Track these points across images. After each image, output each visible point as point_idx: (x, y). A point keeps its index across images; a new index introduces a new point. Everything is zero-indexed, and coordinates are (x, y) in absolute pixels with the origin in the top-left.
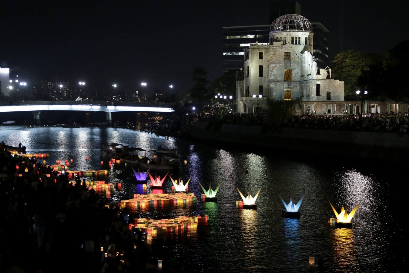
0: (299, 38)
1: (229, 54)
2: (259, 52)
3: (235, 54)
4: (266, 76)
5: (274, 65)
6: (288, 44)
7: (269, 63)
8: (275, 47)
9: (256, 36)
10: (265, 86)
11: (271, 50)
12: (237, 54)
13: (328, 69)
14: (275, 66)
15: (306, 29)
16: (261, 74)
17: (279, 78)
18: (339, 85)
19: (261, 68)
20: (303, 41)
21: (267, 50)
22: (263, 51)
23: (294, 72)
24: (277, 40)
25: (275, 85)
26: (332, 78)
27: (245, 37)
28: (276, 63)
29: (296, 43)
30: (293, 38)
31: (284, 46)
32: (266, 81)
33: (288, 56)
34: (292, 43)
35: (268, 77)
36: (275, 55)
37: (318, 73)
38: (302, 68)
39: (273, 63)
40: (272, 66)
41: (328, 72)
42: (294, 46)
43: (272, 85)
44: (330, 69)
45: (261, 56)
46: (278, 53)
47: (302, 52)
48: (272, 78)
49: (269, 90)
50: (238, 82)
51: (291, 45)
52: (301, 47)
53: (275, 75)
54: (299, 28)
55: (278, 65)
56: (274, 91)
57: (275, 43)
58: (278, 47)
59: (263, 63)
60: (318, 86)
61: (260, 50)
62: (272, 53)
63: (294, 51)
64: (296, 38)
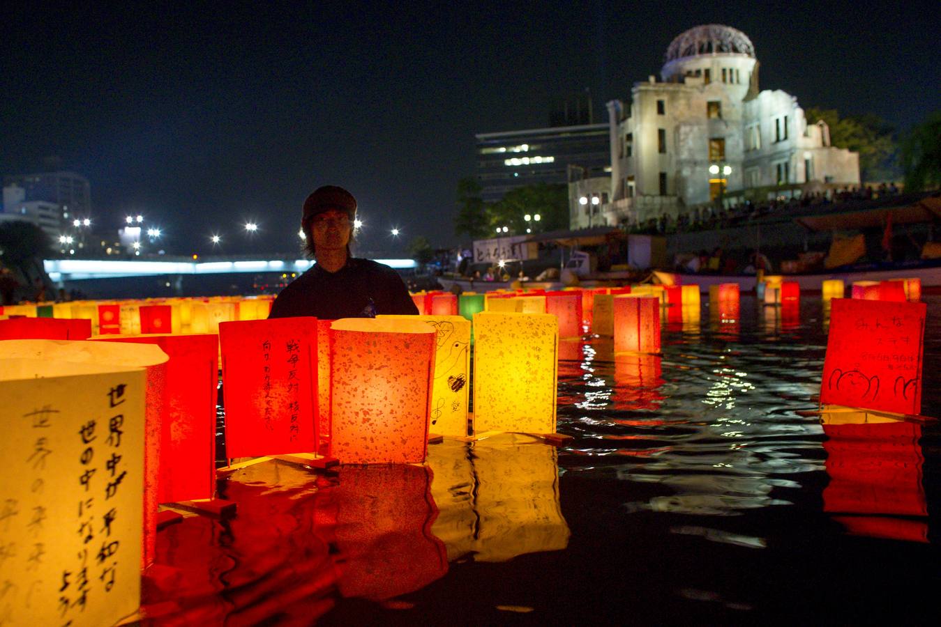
0: (737, 71)
4: (673, 152)
5: (688, 128)
6: (714, 83)
7: (677, 123)
8: (689, 90)
10: (671, 174)
11: (681, 95)
13: (821, 126)
14: (691, 131)
15: (747, 52)
16: (662, 149)
17: (699, 156)
18: (848, 161)
19: (661, 133)
20: (744, 78)
21: (674, 96)
22: (665, 98)
23: (729, 142)
24: (692, 75)
25: (692, 172)
26: (831, 145)
28: (691, 124)
29: (731, 81)
30: (724, 70)
31: (707, 87)
32: (674, 159)
34: (724, 80)
35: (676, 154)
36: (689, 106)
37: (806, 135)
39: (685, 123)
40: (683, 129)
41: (823, 133)
42: (729, 86)
43: (686, 172)
44: (826, 128)
45: (661, 109)
46: (694, 102)
47: (745, 100)
48: (685, 155)
49: (680, 182)
51: (722, 85)
52: (743, 90)
53: (690, 150)
54: (735, 50)
55: (696, 129)
56: (690, 184)
57: (688, 80)
58: (695, 90)
59: (666, 123)
60: (807, 162)
61: (658, 97)
62: (683, 102)
63: (728, 98)
64: (731, 71)
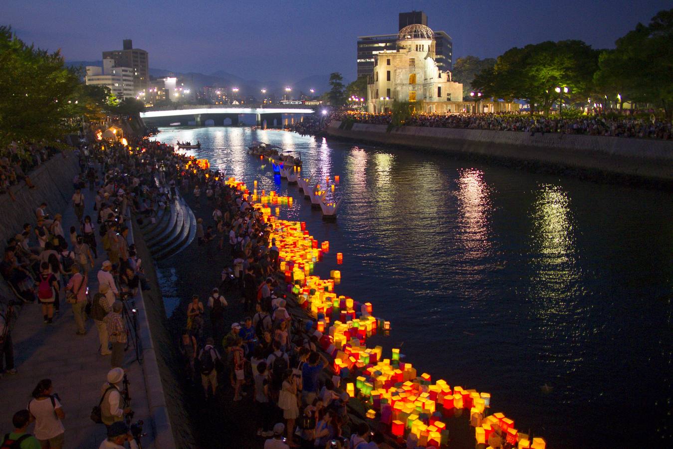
0: (423, 45)
1: (363, 60)
2: (387, 58)
3: (368, 60)
4: (393, 80)
5: (400, 70)
6: (413, 51)
7: (396, 68)
8: (401, 54)
9: (386, 44)
10: (392, 89)
11: (398, 56)
12: (370, 61)
13: (448, 73)
14: (402, 71)
15: (429, 37)
16: (389, 79)
17: (405, 82)
18: (458, 87)
19: (389, 73)
20: (426, 48)
21: (394, 56)
22: (390, 58)
23: (418, 76)
24: (403, 48)
25: (401, 88)
26: (452, 81)
27: (376, 45)
28: (402, 69)
29: (420, 51)
30: (417, 46)
31: (409, 53)
32: (393, 84)
33: (413, 61)
34: (417, 50)
35: (395, 81)
36: (401, 61)
37: (440, 77)
38: (425, 72)
39: (399, 68)
40: (398, 71)
41: (449, 76)
42: (418, 53)
43: (399, 88)
44: (450, 74)
45: (389, 63)
46: (404, 59)
47: (425, 59)
48: (398, 82)
49: (396, 93)
50: (369, 85)
51: (416, 52)
52: (425, 54)
53: (401, 79)
54: (422, 36)
55: (404, 70)
56: (400, 93)
57: (400, 50)
58: (404, 54)
59: (390, 68)
60: (439, 89)
61: (387, 57)
62: (398, 59)
63: (418, 57)
64: (420, 46)
